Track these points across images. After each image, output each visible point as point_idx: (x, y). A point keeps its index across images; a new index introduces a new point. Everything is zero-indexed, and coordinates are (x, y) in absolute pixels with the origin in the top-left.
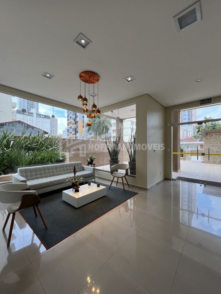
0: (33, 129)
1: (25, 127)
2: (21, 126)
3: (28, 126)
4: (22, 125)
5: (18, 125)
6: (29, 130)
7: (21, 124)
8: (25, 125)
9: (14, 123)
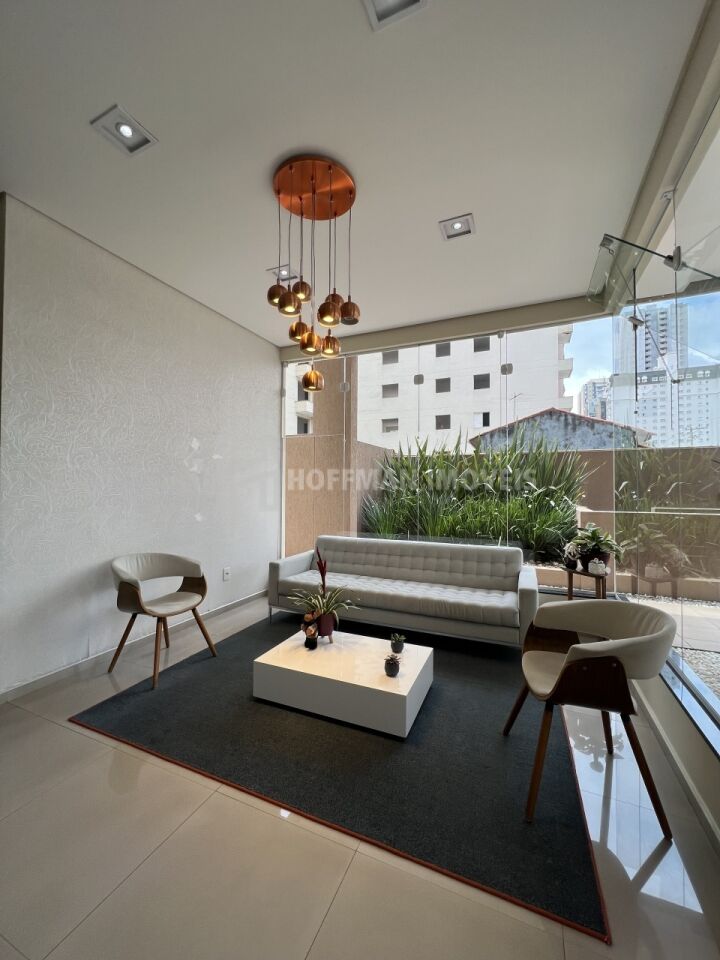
0: (593, 427)
1: (566, 424)
2: (556, 424)
3: (577, 422)
4: (558, 420)
5: (548, 423)
6: (578, 432)
7: (554, 417)
8: (566, 420)
9: (538, 419)
